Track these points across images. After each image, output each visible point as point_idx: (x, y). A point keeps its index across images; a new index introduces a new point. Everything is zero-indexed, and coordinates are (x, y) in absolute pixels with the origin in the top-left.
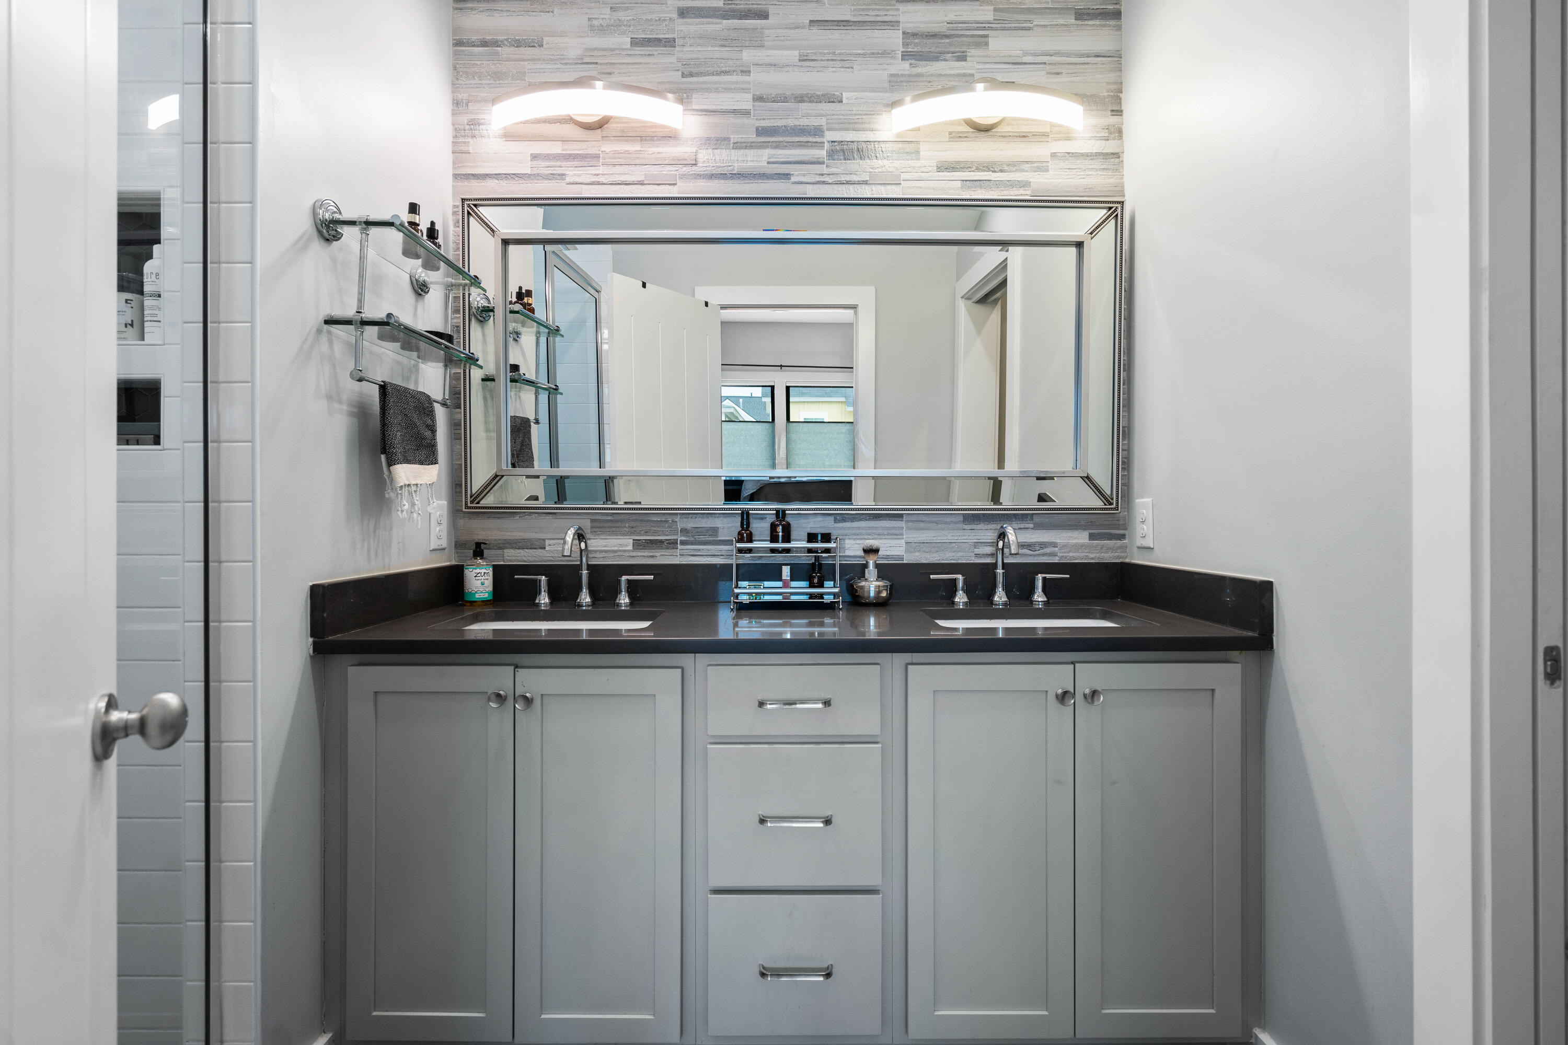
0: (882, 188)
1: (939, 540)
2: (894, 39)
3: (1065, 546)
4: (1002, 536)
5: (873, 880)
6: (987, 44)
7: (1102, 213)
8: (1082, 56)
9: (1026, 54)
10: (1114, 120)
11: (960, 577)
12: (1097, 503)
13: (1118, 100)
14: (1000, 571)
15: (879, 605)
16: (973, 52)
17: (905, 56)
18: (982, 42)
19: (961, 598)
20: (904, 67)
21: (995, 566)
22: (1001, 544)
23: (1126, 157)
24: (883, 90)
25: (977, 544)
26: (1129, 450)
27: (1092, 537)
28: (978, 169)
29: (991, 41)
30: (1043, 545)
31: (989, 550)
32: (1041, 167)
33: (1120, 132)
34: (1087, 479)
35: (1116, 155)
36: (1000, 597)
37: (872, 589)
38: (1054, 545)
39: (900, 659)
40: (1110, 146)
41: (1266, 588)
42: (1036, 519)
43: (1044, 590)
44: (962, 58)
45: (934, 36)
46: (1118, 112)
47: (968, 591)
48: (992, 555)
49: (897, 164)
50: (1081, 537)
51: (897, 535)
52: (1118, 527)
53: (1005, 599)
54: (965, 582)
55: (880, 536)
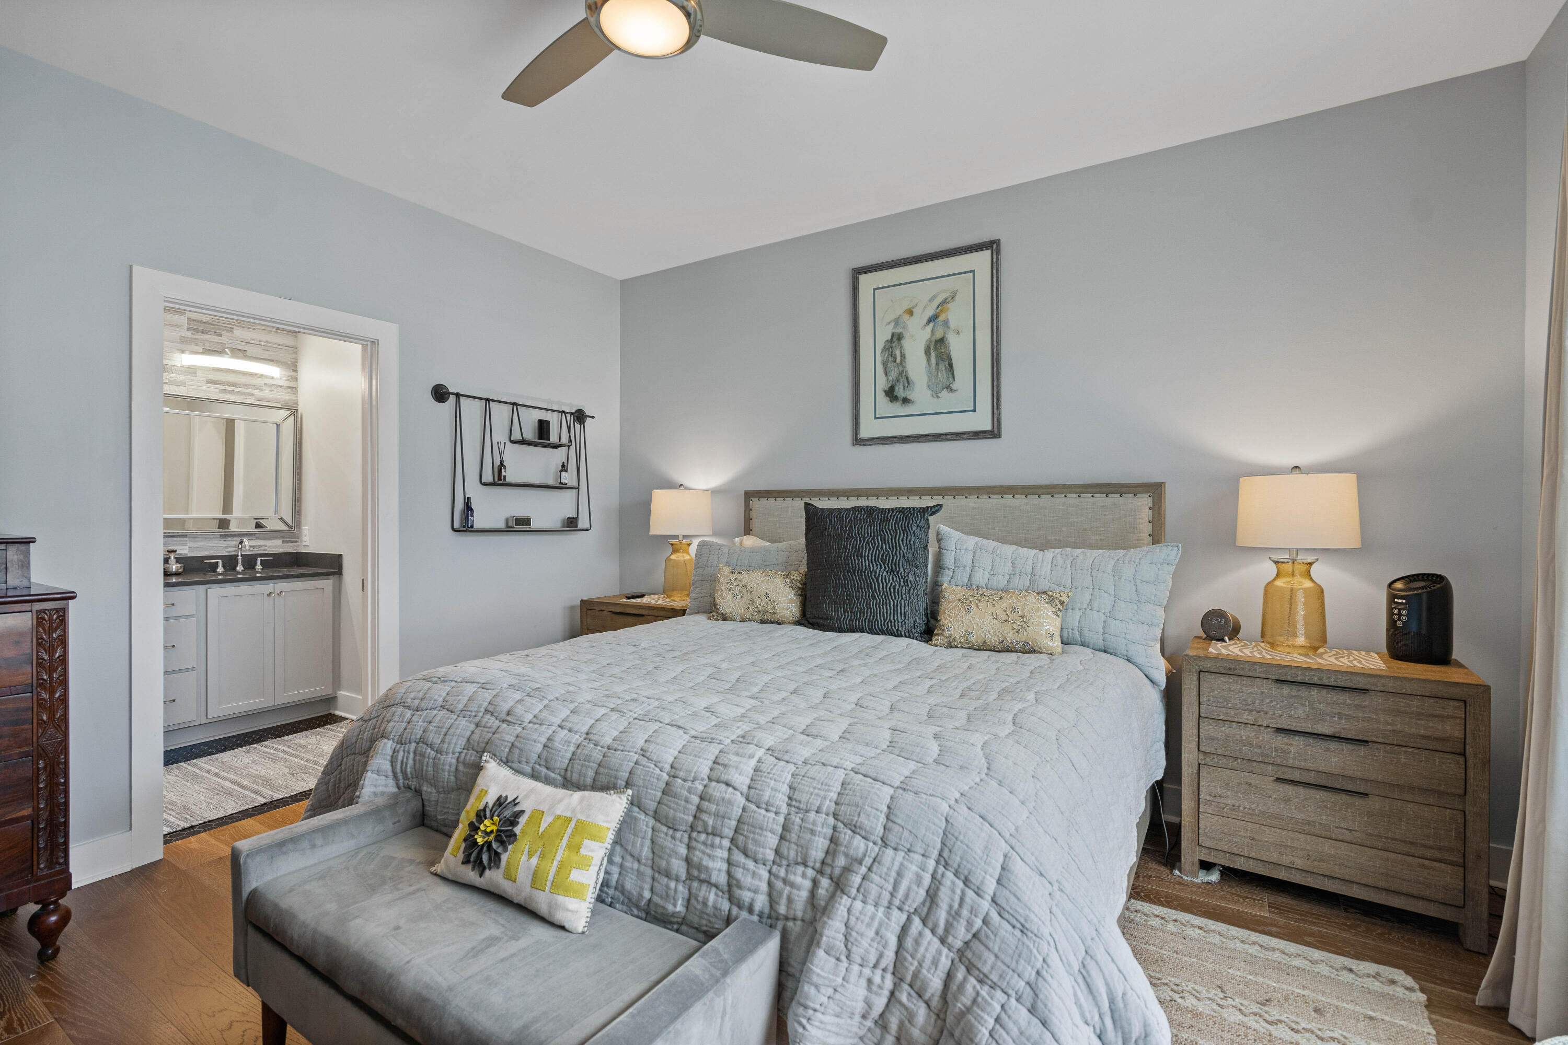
0: (176, 387)
1: (207, 545)
2: (183, 320)
3: (270, 546)
4: (241, 543)
5: (193, 665)
6: (233, 332)
7: (288, 412)
8: (279, 345)
9: (252, 339)
10: (293, 374)
11: (220, 561)
12: (286, 528)
13: (296, 366)
14: (240, 557)
15: (177, 574)
16: (224, 333)
17: (188, 329)
18: (230, 330)
19: (220, 569)
20: (189, 334)
21: (238, 555)
22: (240, 546)
23: (299, 389)
24: (176, 342)
25: (227, 547)
26: (300, 507)
27: (283, 542)
28: (228, 385)
29: (235, 331)
30: (260, 546)
31: (233, 549)
32: (259, 388)
33: (297, 379)
34: (281, 519)
35: (295, 388)
36: (240, 568)
37: (174, 567)
38: (265, 546)
39: (203, 587)
40: (292, 384)
41: (340, 556)
42: (257, 535)
43: (261, 564)
44: (220, 335)
45: (205, 323)
46: (296, 371)
47: (224, 566)
48: (235, 551)
49: (184, 377)
50: (278, 542)
51: (185, 544)
52: (295, 538)
53: (242, 568)
54: (223, 563)
55: (174, 545)
